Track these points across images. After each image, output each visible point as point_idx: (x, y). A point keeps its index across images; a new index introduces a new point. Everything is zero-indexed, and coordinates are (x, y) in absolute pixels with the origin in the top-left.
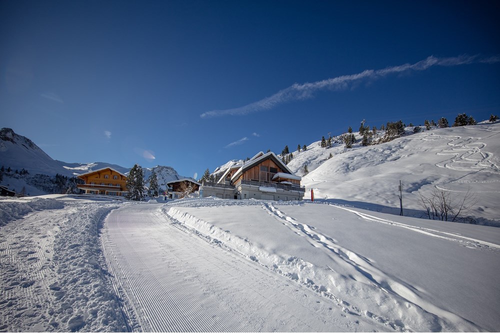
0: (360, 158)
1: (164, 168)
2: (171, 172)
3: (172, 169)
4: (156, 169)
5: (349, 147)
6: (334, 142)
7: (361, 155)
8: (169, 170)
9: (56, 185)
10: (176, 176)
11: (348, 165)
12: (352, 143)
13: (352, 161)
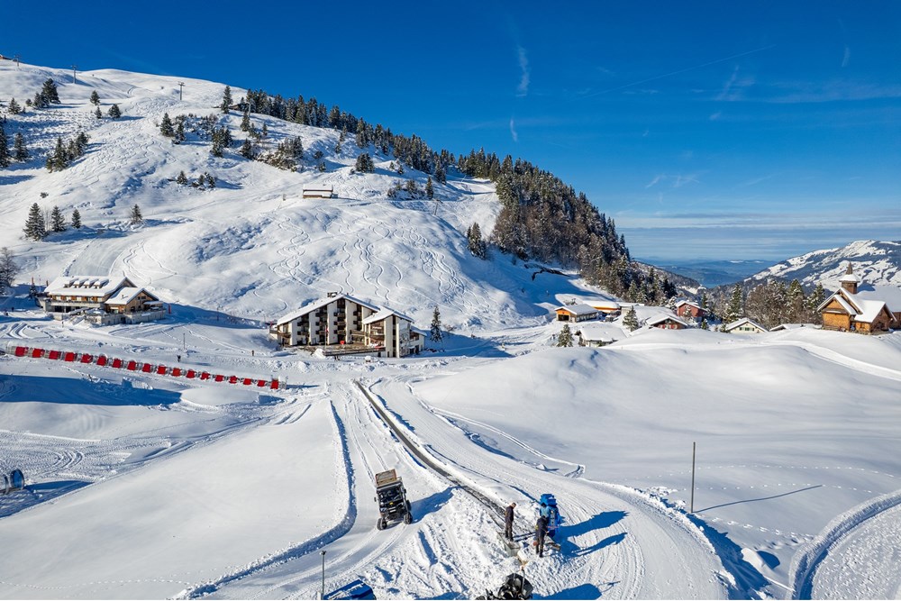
0: (216, 241)
5: (218, 154)
6: (190, 130)
7: (218, 237)
11: (201, 252)
12: (226, 146)
13: (206, 244)
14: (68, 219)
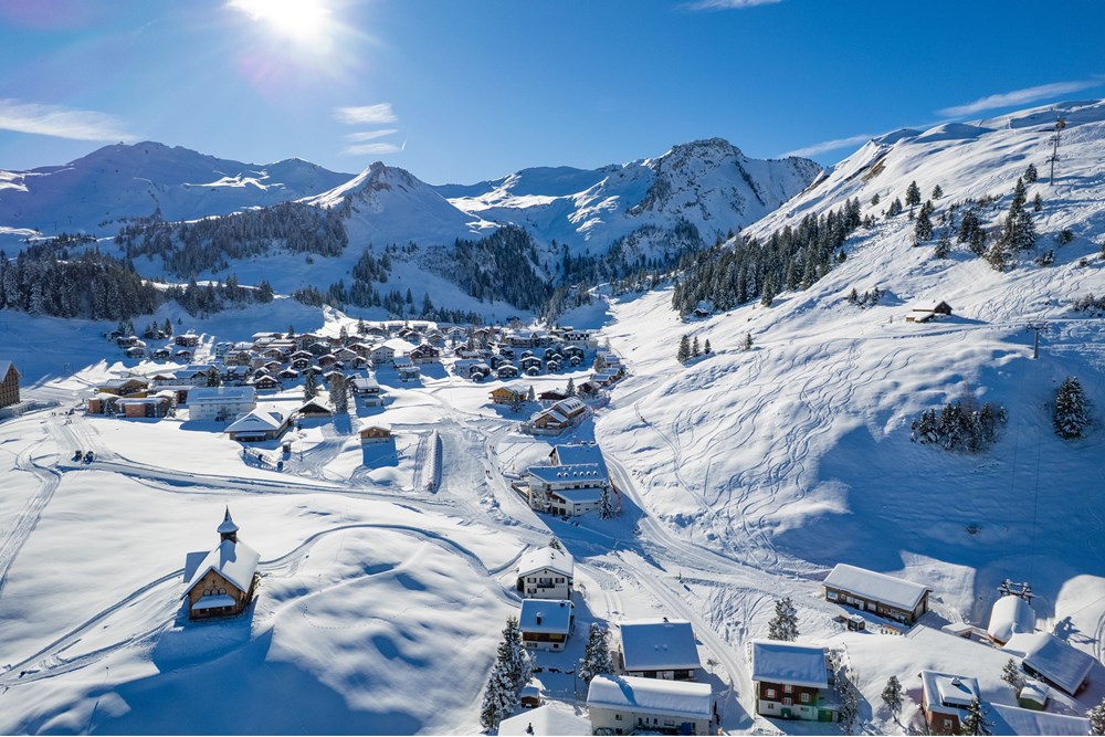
1: (697, 149)
2: (720, 156)
3: (723, 144)
4: (668, 161)
8: (711, 151)
9: (458, 262)
10: (737, 164)
14: (702, 349)
